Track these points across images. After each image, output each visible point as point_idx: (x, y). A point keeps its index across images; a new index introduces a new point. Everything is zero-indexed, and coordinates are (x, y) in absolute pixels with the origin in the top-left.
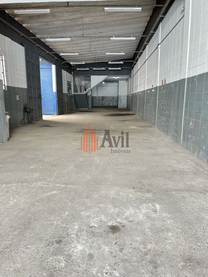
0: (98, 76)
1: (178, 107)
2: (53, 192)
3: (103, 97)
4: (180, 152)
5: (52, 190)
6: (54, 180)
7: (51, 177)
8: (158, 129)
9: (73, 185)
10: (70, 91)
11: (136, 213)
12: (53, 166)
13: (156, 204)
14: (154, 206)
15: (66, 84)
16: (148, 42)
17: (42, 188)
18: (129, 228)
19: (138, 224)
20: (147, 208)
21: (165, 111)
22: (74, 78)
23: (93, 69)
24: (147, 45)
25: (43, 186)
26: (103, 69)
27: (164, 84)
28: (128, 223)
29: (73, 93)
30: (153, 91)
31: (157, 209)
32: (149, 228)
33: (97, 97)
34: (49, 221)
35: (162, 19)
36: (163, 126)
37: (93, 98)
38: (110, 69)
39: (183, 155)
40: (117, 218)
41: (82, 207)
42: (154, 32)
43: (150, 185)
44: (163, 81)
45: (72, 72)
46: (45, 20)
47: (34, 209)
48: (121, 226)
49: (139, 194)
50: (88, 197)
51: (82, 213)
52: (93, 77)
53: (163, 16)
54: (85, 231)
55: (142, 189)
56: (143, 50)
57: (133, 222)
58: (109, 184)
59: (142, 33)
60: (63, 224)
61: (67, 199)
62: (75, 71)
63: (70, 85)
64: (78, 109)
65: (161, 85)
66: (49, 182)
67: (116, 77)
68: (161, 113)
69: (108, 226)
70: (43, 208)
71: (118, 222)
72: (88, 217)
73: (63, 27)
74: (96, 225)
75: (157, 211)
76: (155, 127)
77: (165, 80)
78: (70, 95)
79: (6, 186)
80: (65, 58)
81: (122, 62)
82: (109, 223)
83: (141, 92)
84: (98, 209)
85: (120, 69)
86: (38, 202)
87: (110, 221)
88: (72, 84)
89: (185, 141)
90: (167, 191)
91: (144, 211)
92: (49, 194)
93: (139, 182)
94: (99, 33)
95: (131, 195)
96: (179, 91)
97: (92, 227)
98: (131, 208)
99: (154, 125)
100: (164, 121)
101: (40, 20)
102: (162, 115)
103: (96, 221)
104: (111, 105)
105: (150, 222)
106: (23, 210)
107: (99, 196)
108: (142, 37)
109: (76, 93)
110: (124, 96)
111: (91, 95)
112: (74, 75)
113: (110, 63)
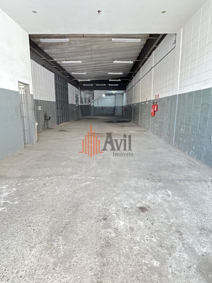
0: (99, 91)
1: (171, 116)
2: (88, 183)
3: (102, 107)
4: (174, 151)
5: (86, 181)
6: (85, 174)
7: (81, 171)
8: (152, 133)
9: (100, 177)
10: (78, 102)
11: (154, 197)
12: (80, 162)
13: (167, 191)
14: (166, 192)
15: (75, 97)
16: (142, 65)
17: (77, 179)
18: (153, 208)
19: (159, 205)
20: (162, 194)
21: (158, 119)
22: (81, 92)
23: (96, 85)
24: (141, 67)
25: (78, 178)
26: (104, 85)
27: (157, 98)
28: (151, 205)
29: (80, 104)
30: (147, 103)
31: (169, 194)
32: (168, 208)
33: (98, 107)
34: (92, 204)
35: (155, 48)
36: (156, 131)
37: (94, 108)
38: (109, 85)
39: (176, 153)
40: (142, 201)
41: (113, 193)
42: (147, 58)
43: (159, 176)
44: (156, 96)
45: (79, 88)
46: (62, 47)
47: (78, 196)
48: (147, 207)
49: (153, 183)
50: (115, 186)
51: (115, 198)
52: (96, 92)
53: (156, 46)
54: (121, 211)
55: (153, 179)
56: (138, 71)
57: (155, 204)
58: (128, 176)
59: (137, 58)
60: (103, 206)
61: (100, 187)
62: (82, 86)
63: (77, 98)
64: (83, 117)
65: (155, 99)
66: (82, 175)
67: (114, 91)
68: (155, 121)
69: (137, 207)
70: (84, 195)
71: (144, 204)
72: (121, 200)
73: (75, 52)
74: (128, 207)
75: (170, 195)
76: (149, 131)
77: (158, 95)
78: (78, 105)
79: (49, 178)
80: (74, 76)
81: (119, 80)
82: (137, 205)
83: (135, 104)
84: (126, 195)
85: (117, 85)
86: (78, 190)
87: (138, 203)
88: (79, 97)
89: (177, 143)
90: (172, 180)
91: (160, 196)
92: (84, 184)
93: (150, 175)
94: (104, 57)
95: (147, 184)
96: (171, 104)
97: (126, 208)
98: (150, 194)
99: (148, 130)
100: (157, 127)
101: (58, 47)
102: (156, 122)
103: (127, 204)
104: (109, 113)
105: (167, 204)
106: (69, 196)
107: (123, 185)
108: (136, 61)
109: (82, 104)
110: (120, 107)
111: (93, 106)
112: (80, 90)
113: (110, 80)
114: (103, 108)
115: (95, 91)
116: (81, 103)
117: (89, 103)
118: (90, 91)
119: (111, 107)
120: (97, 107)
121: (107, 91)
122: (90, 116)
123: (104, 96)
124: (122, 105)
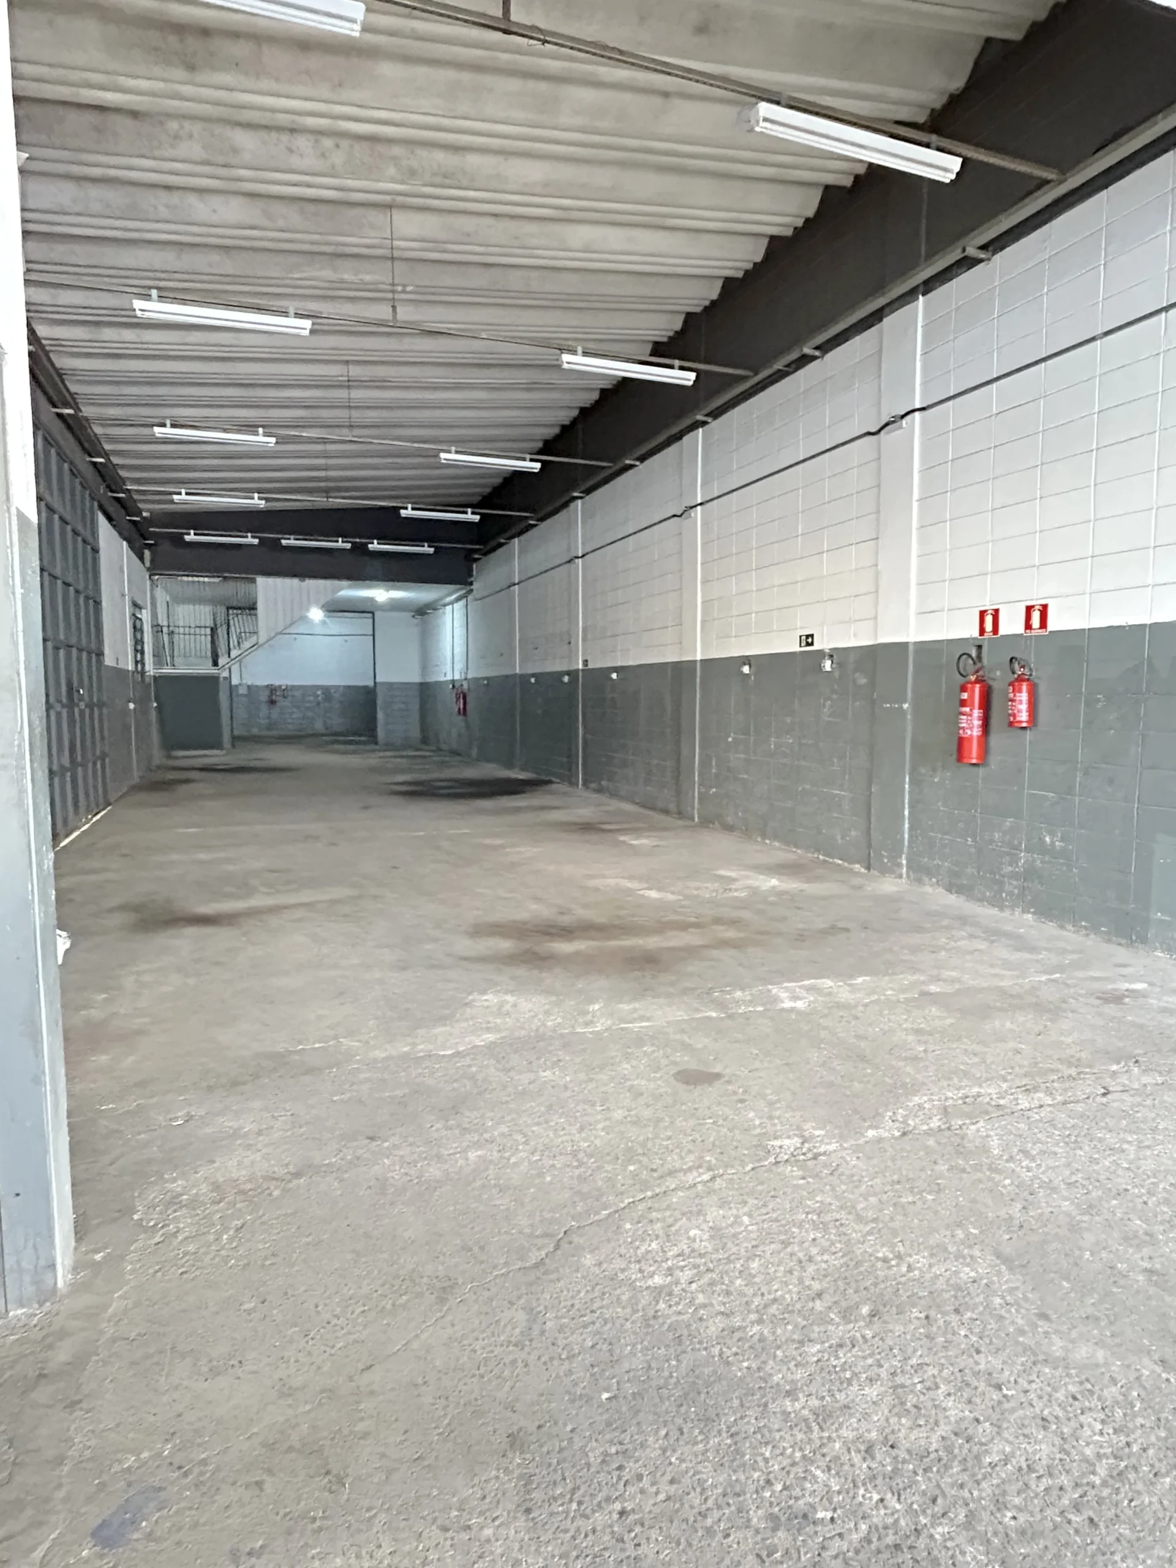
0: (295, 581)
3: (272, 689)
8: (934, 890)
15: (130, 617)
22: (154, 585)
23: (284, 542)
24: (697, 426)
26: (340, 544)
27: (1015, 630)
29: (150, 668)
30: (826, 667)
33: (243, 691)
35: (956, 269)
36: (1030, 875)
38: (375, 546)
44: (986, 613)
45: (147, 554)
52: (269, 588)
53: (978, 254)
62: (169, 547)
63: (139, 624)
67: (388, 589)
77: (1036, 609)
78: (141, 678)
85: (427, 549)
88: (146, 616)
100: (1040, 850)
102: (1005, 811)
104: (319, 726)
109: (167, 670)
110: (406, 686)
112: (152, 569)
113: (407, 513)
114: (274, 695)
115: (261, 580)
116: (154, 665)
118: (225, 578)
119: (326, 690)
120: (238, 686)
121: (344, 584)
123: (316, 614)
124: (418, 681)
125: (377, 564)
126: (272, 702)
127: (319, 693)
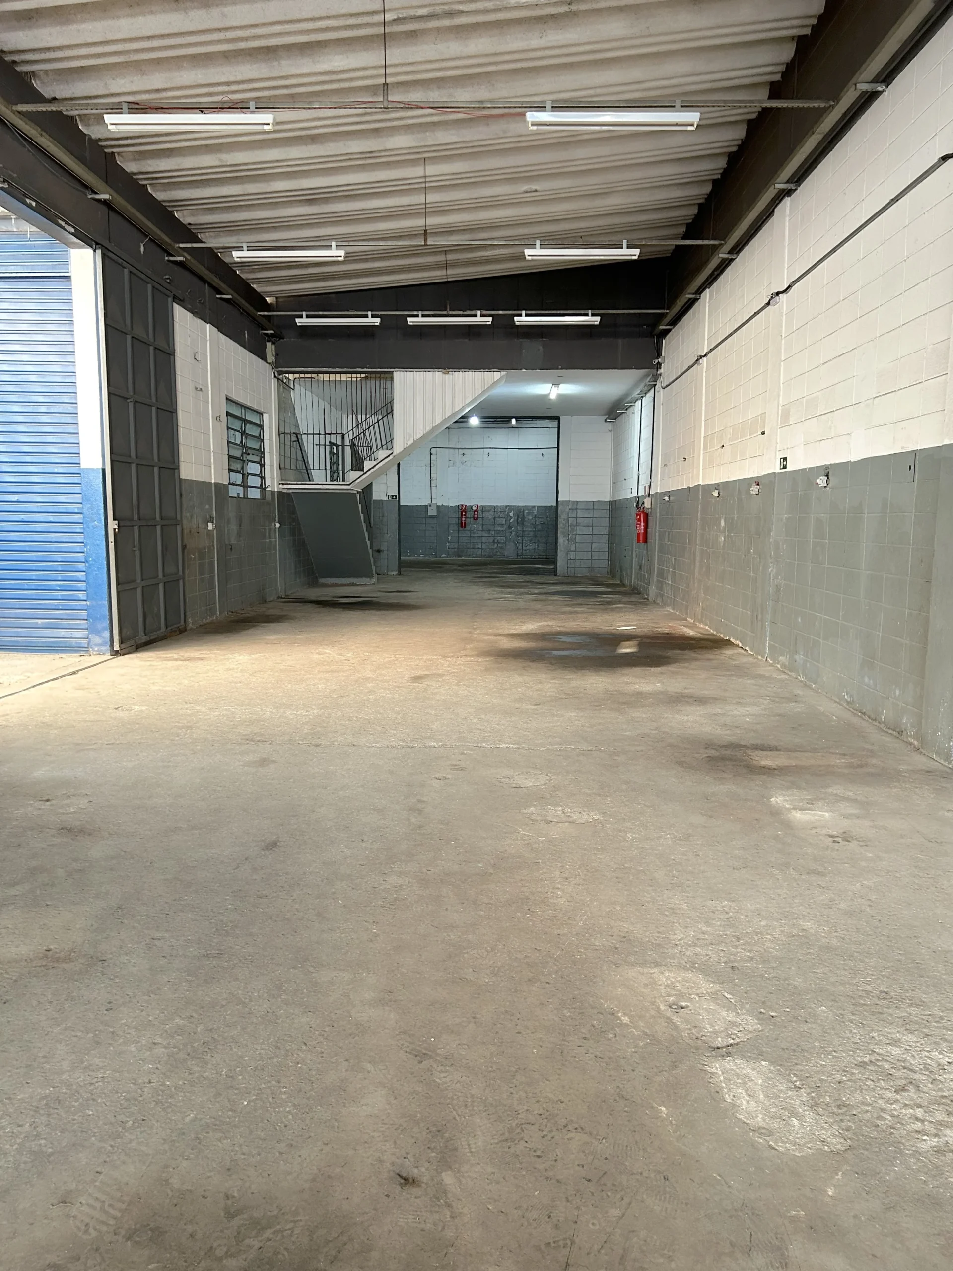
0: (438, 375)
3: (463, 511)
10: (253, 468)
15: (218, 418)
22: (284, 386)
23: (410, 321)
26: (479, 320)
29: (273, 483)
33: (432, 512)
37: (405, 514)
38: (523, 319)
45: (270, 347)
52: (408, 383)
62: (290, 339)
63: (251, 430)
64: (313, 583)
67: (556, 384)
78: (254, 494)
104: (510, 552)
110: (593, 506)
111: (397, 498)
112: (281, 366)
114: (464, 517)
115: (399, 376)
116: (283, 480)
117: (353, 475)
118: (366, 375)
119: (521, 513)
120: (426, 507)
121: (497, 375)
122: (370, 576)
124: (608, 499)
125: (536, 347)
126: (463, 525)
127: (511, 514)
